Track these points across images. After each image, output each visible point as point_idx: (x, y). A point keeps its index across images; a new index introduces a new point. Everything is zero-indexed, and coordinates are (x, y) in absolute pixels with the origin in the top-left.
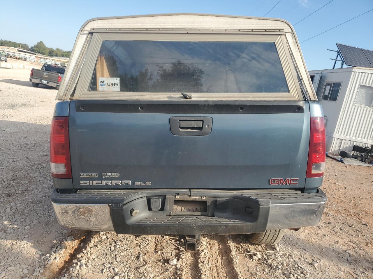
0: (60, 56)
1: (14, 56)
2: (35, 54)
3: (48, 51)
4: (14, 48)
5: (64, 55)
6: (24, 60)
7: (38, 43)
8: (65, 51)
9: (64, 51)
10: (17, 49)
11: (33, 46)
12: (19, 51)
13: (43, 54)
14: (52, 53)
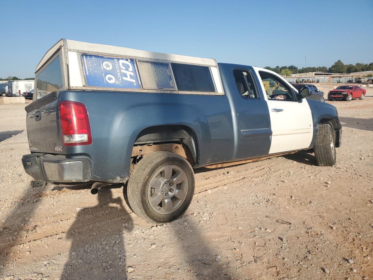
0: (360, 71)
1: (308, 80)
2: (331, 75)
3: (346, 68)
4: (311, 73)
5: (365, 69)
6: (317, 83)
7: (336, 63)
8: (367, 65)
9: (365, 64)
10: (314, 73)
11: (331, 67)
12: (316, 74)
13: (341, 73)
14: (350, 69)
